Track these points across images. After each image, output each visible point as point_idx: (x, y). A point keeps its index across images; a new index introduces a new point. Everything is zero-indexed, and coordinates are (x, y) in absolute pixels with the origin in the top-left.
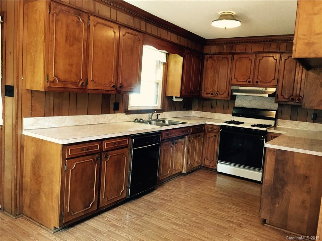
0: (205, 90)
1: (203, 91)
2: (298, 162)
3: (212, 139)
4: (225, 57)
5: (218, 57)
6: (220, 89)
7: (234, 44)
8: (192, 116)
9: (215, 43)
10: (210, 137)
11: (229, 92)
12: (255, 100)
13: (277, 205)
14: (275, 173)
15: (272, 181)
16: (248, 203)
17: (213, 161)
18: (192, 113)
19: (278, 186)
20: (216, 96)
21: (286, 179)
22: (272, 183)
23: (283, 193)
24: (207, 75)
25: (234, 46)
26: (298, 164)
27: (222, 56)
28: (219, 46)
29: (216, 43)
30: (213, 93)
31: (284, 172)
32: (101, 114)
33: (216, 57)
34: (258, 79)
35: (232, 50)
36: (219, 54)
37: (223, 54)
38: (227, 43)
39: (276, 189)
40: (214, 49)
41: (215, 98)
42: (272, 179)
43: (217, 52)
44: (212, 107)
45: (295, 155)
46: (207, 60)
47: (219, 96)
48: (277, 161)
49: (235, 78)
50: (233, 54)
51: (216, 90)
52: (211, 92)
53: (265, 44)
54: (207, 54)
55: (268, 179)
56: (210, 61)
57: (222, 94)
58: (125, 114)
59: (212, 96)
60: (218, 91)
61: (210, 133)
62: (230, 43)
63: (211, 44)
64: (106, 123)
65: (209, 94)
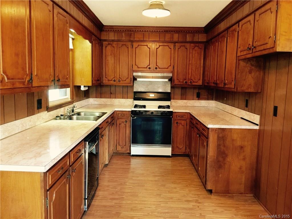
0: (106, 77)
1: (104, 78)
2: (235, 136)
3: (123, 125)
4: (124, 45)
5: (118, 44)
6: (122, 76)
7: (132, 32)
8: (90, 103)
9: (113, 30)
10: (121, 123)
11: (131, 78)
12: (151, 84)
13: (220, 175)
14: (217, 149)
15: (216, 156)
16: (181, 178)
17: (125, 146)
18: (90, 101)
19: (221, 159)
20: (119, 82)
21: (226, 152)
22: (216, 157)
23: (224, 164)
24: (108, 62)
25: (132, 35)
26: (235, 138)
27: (121, 43)
28: (117, 33)
29: (115, 30)
30: (116, 80)
31: (224, 146)
32: (28, 116)
33: (115, 44)
34: (157, 65)
35: (130, 37)
36: (118, 41)
37: (122, 41)
38: (126, 31)
39: (219, 161)
40: (112, 36)
41: (117, 84)
42: (215, 154)
43: (116, 39)
44: (111, 93)
45: (233, 131)
46: (106, 47)
47: (121, 82)
48: (219, 138)
49: (135, 65)
50: (132, 42)
51: (118, 77)
52: (113, 79)
53: (160, 34)
54: (105, 40)
55: (212, 155)
56: (109, 47)
57: (124, 81)
58: (47, 112)
59: (114, 82)
60: (120, 78)
61: (120, 120)
62: (128, 31)
63: (109, 30)
64: (33, 126)
65: (112, 80)
